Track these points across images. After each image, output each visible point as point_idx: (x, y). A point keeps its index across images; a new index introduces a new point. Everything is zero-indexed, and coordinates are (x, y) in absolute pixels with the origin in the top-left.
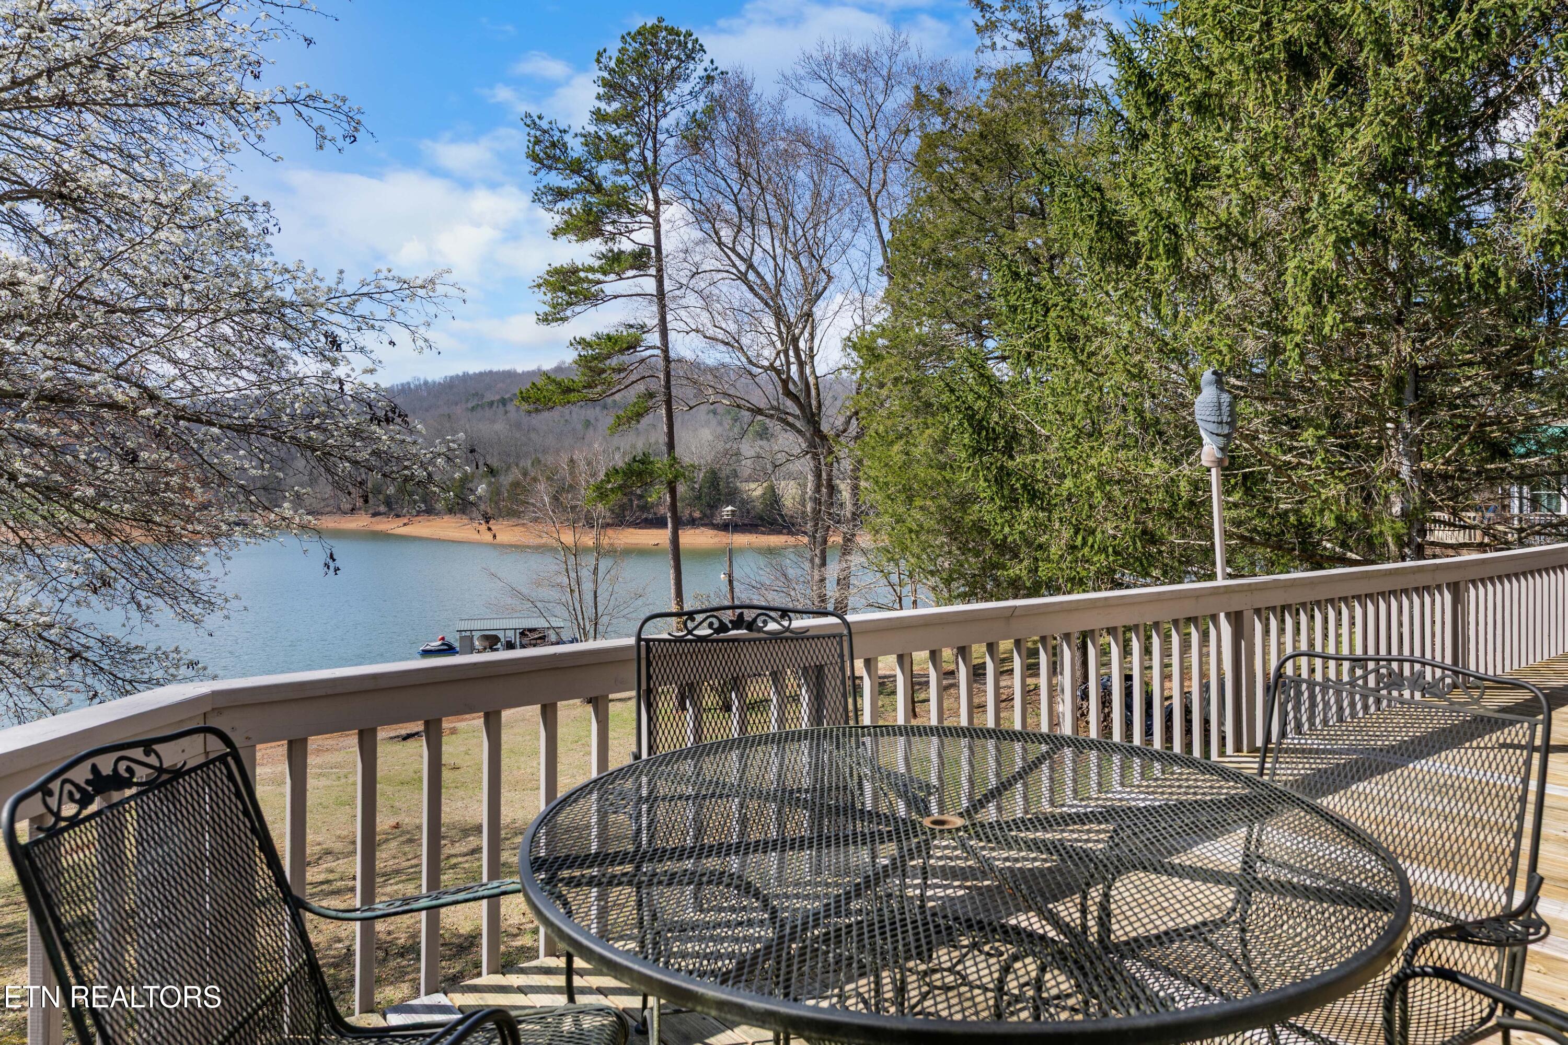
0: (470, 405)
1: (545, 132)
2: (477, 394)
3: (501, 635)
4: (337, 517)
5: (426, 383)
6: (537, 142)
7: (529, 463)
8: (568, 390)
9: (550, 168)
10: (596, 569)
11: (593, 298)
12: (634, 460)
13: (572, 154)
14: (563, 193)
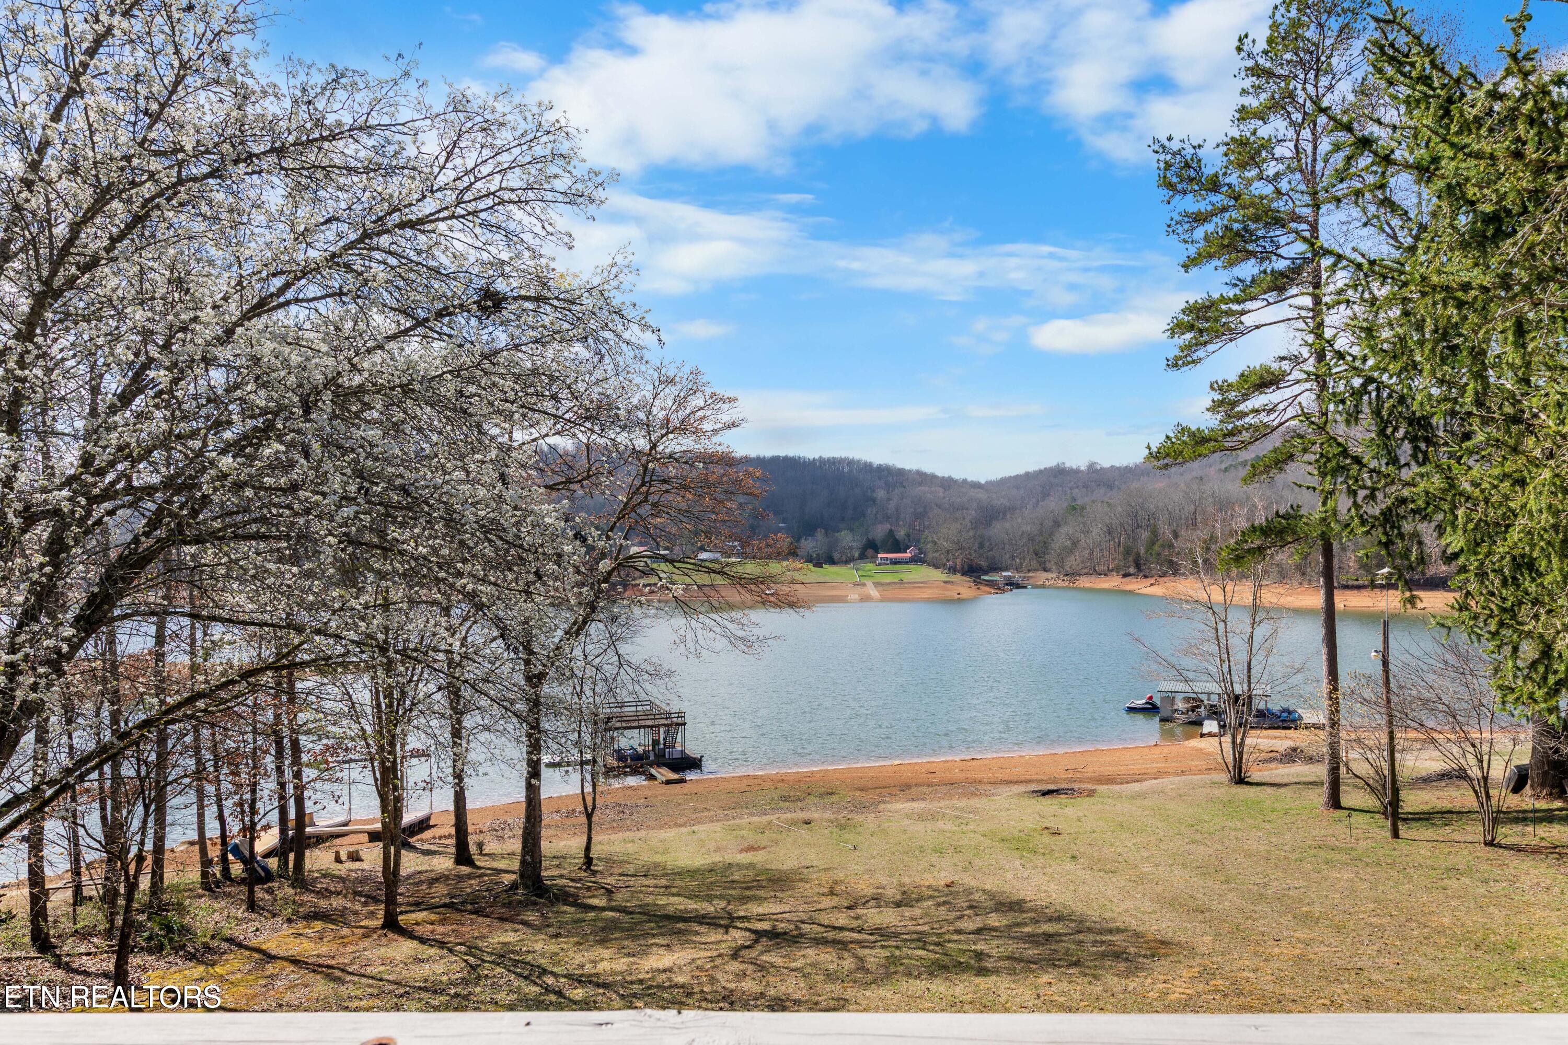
0: (1223, 466)
1: (1175, 153)
3: (1204, 699)
4: (1093, 578)
6: (1168, 165)
8: (1204, 440)
9: (1184, 192)
10: (1251, 637)
11: (1231, 333)
12: (1277, 514)
13: (1208, 171)
14: (1199, 218)
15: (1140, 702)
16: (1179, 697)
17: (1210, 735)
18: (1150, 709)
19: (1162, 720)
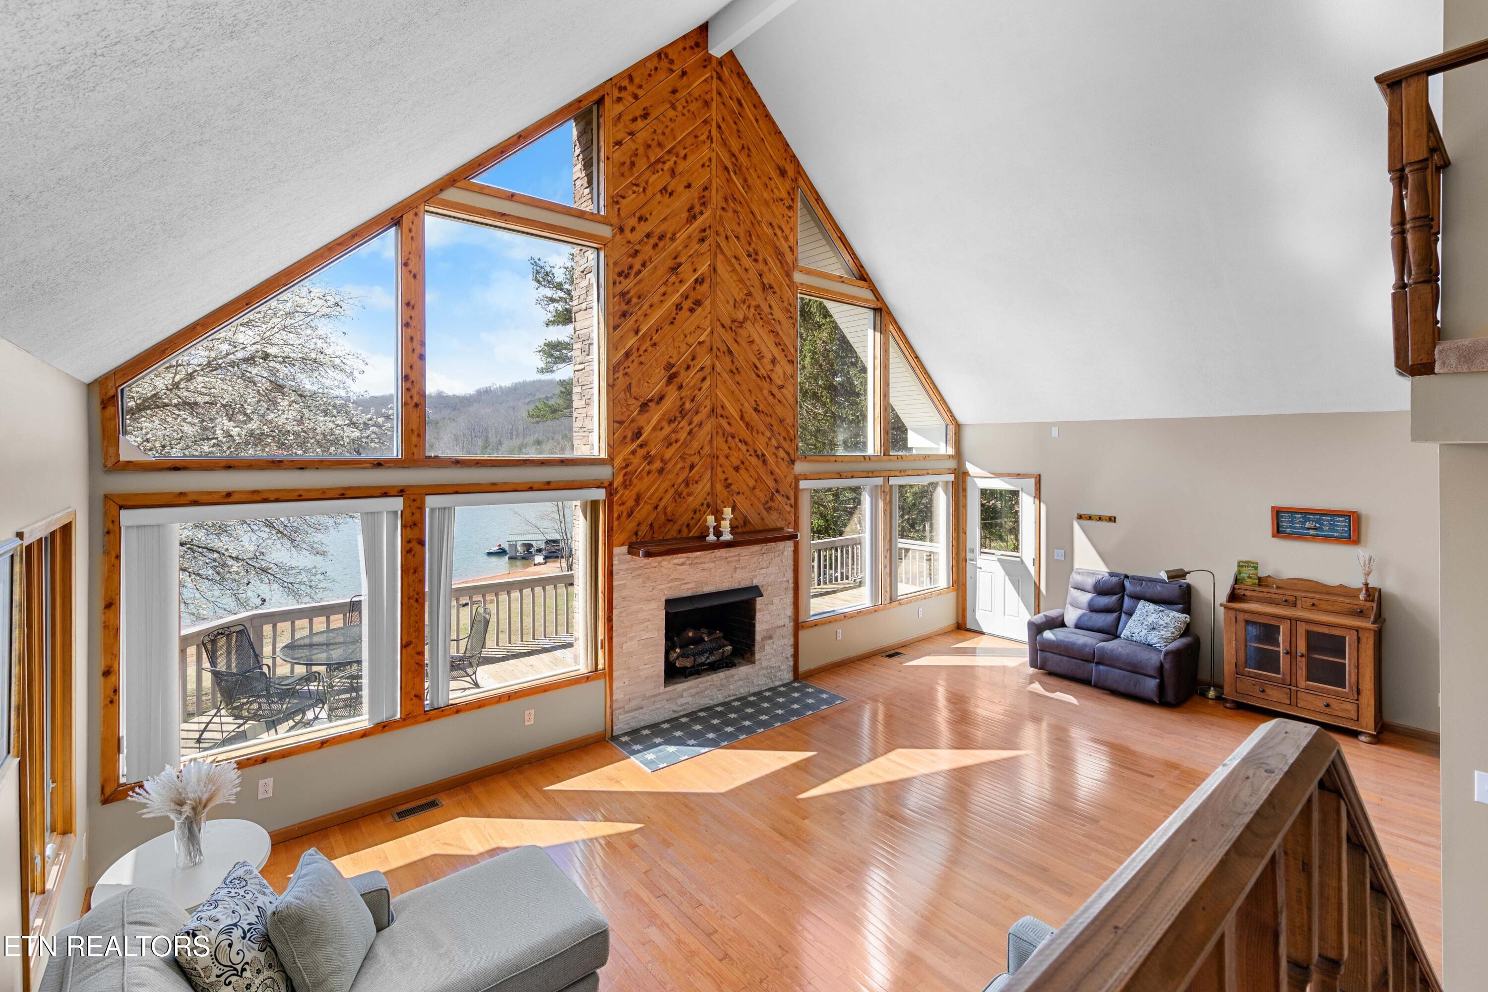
0: (527, 401)
1: (542, 267)
2: (531, 394)
3: (533, 543)
5: (500, 387)
6: (538, 272)
7: (560, 437)
9: (545, 286)
13: (558, 280)
14: (552, 300)
15: (495, 549)
16: (519, 544)
17: (539, 564)
18: (502, 552)
19: (510, 558)
